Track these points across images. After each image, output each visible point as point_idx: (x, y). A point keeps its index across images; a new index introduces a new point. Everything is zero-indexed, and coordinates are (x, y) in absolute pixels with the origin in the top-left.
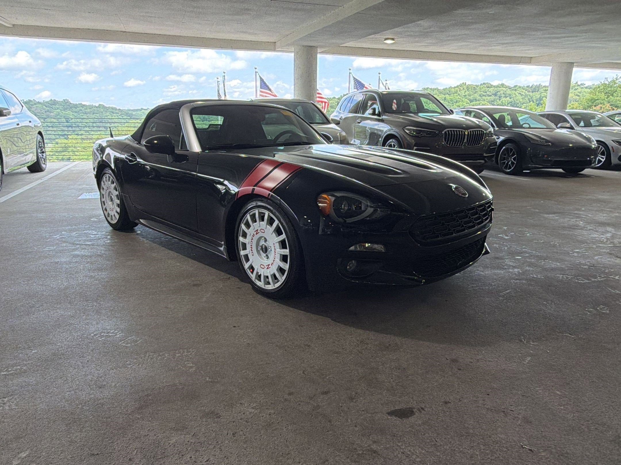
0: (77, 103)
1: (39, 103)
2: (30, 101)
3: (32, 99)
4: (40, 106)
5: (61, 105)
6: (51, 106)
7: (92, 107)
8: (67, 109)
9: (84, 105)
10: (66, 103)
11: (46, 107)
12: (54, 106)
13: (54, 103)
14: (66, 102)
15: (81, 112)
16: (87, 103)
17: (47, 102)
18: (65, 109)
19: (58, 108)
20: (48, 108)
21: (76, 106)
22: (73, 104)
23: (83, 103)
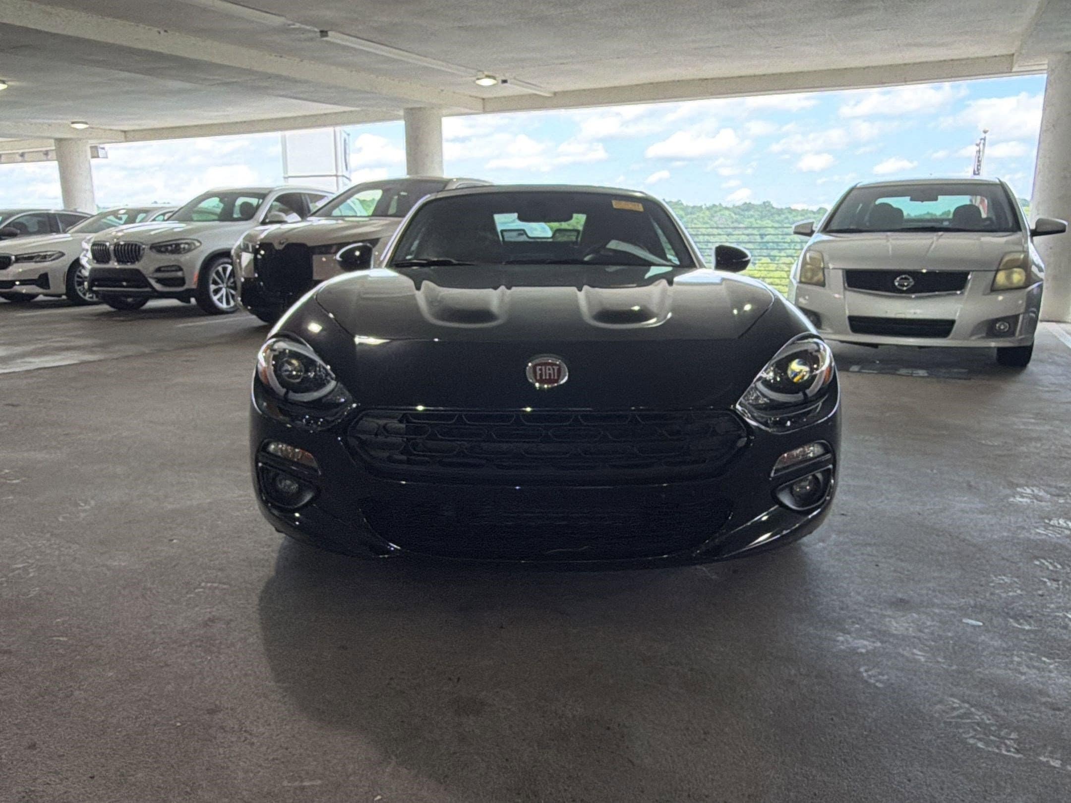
0: (784, 207)
1: (726, 208)
2: (714, 206)
3: (717, 204)
4: (727, 213)
5: (758, 211)
6: (743, 213)
7: (806, 213)
8: (765, 217)
9: (795, 210)
10: (766, 207)
11: (735, 214)
12: (746, 213)
13: (748, 207)
14: (766, 205)
15: (787, 221)
16: (799, 207)
17: (738, 207)
18: (762, 218)
19: (752, 216)
20: (737, 216)
21: (780, 212)
22: (777, 209)
23: (793, 207)
